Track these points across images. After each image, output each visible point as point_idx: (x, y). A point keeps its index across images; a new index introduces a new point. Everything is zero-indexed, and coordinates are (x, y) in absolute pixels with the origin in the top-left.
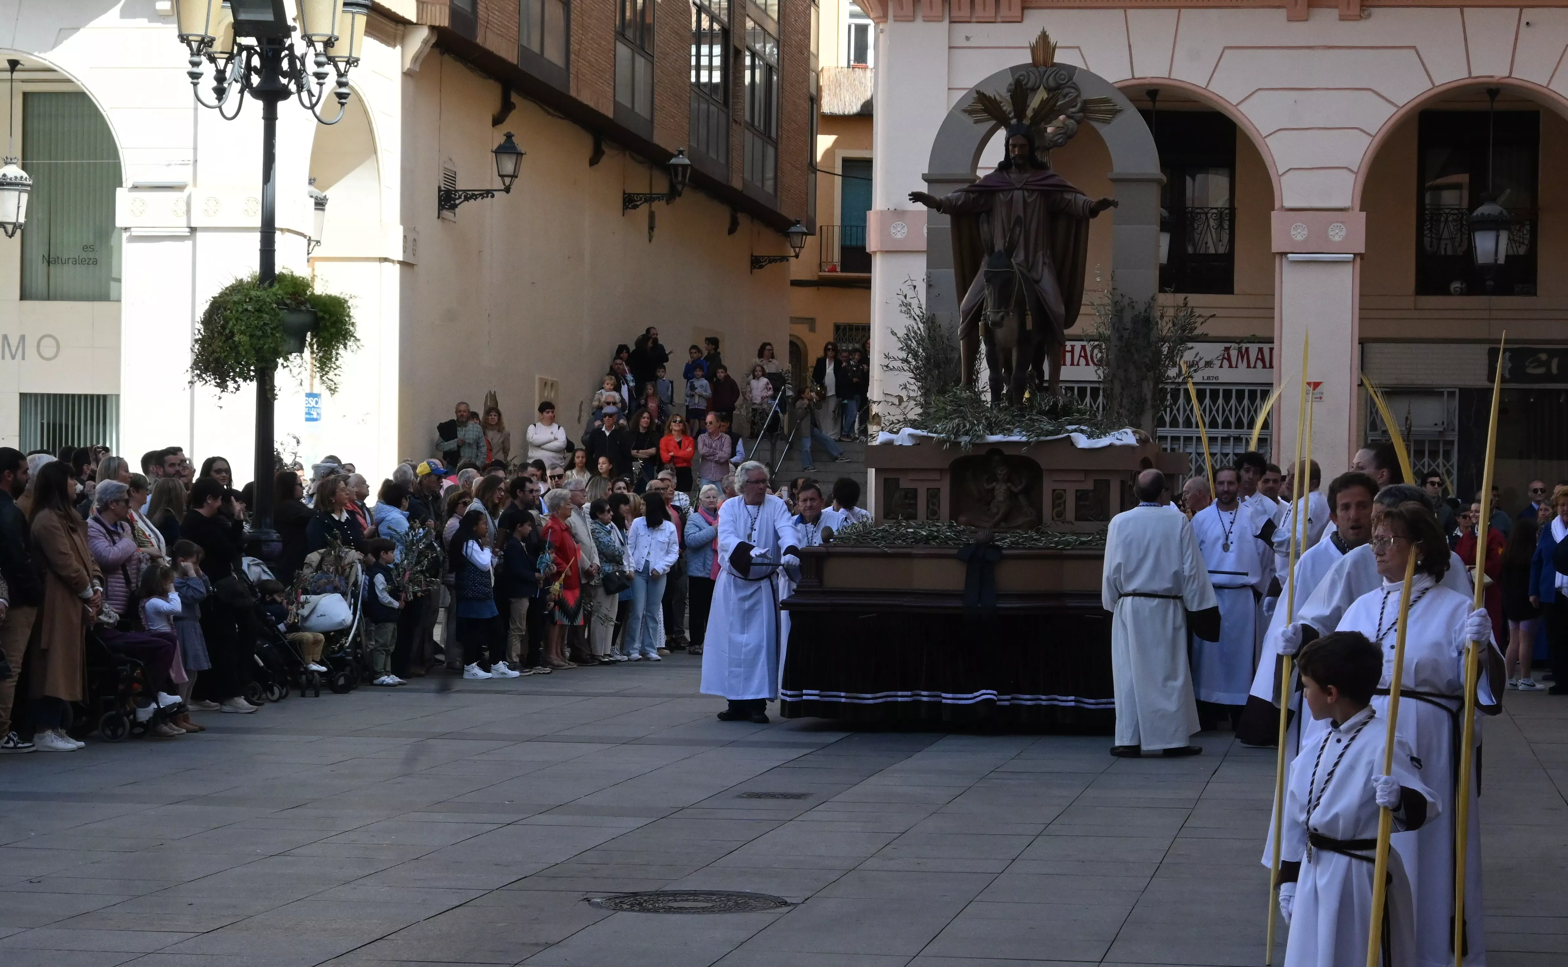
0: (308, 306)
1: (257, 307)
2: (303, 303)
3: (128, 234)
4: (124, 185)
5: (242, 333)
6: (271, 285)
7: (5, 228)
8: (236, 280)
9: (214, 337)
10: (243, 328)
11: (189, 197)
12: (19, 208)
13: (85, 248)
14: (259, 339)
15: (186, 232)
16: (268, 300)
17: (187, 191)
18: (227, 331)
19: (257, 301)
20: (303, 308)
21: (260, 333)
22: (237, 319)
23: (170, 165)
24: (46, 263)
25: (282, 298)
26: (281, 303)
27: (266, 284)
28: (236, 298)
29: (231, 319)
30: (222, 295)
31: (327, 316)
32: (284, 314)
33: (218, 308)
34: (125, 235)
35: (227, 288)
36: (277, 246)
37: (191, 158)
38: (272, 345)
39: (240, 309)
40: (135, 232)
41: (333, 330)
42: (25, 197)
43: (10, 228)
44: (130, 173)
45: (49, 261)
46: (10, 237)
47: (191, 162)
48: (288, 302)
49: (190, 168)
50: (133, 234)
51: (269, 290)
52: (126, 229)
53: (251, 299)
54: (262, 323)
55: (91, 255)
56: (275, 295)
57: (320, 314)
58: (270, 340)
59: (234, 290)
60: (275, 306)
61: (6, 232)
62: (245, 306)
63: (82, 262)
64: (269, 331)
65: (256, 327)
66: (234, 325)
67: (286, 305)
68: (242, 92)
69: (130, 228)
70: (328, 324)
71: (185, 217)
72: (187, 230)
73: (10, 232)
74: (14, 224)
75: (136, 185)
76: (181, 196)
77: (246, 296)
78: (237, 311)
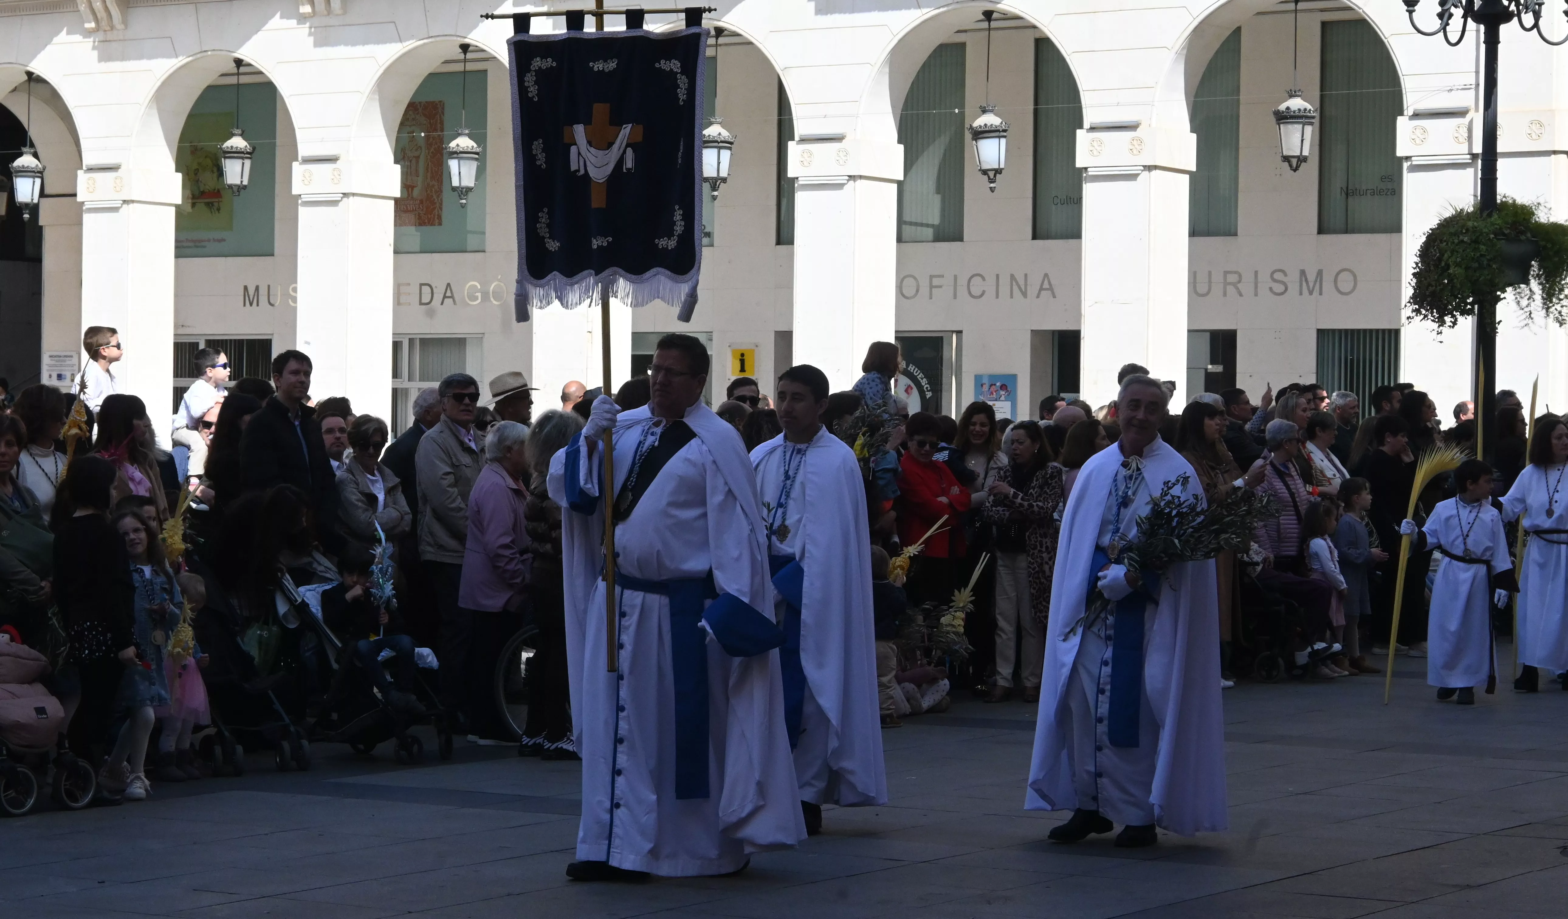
0: (1529, 235)
1: (1474, 238)
2: (1522, 233)
3: (1409, 163)
4: (1405, 113)
5: (1457, 265)
6: (1490, 215)
7: (1289, 162)
8: (1456, 211)
9: (1430, 270)
10: (1458, 260)
11: (1471, 122)
12: (1302, 141)
13: (1383, 179)
14: (1475, 271)
15: (1467, 159)
16: (1486, 230)
17: (1468, 117)
18: (1443, 264)
19: (1474, 232)
20: (1523, 237)
21: (1476, 265)
22: (1453, 252)
23: (1451, 90)
24: (1344, 195)
25: (1501, 229)
26: (1499, 233)
27: (1485, 214)
28: (1452, 230)
29: (1446, 251)
30: (1440, 226)
31: (1549, 245)
32: (1502, 245)
33: (1435, 241)
34: (1406, 165)
35: (1445, 219)
36: (1499, 174)
37: (1473, 82)
38: (1489, 277)
39: (1456, 241)
40: (1416, 161)
41: (1556, 259)
42: (1309, 129)
43: (1294, 162)
44: (1412, 101)
45: (1348, 193)
46: (1295, 170)
47: (1473, 86)
48: (1507, 232)
49: (1472, 93)
50: (1414, 163)
51: (1489, 220)
52: (1408, 158)
53: (1467, 230)
54: (1478, 254)
55: (1390, 186)
56: (1493, 224)
57: (1543, 243)
58: (1486, 272)
59: (1452, 221)
60: (1492, 236)
61: (1291, 166)
62: (1461, 237)
63: (1380, 192)
64: (1485, 262)
65: (1473, 259)
66: (1450, 257)
67: (1504, 234)
68: (1465, 17)
69: (1411, 157)
70: (1551, 253)
71: (1466, 144)
72: (1469, 156)
73: (1294, 165)
74: (1298, 157)
75: (1417, 112)
76: (1465, 121)
77: (1463, 226)
78: (1454, 243)
